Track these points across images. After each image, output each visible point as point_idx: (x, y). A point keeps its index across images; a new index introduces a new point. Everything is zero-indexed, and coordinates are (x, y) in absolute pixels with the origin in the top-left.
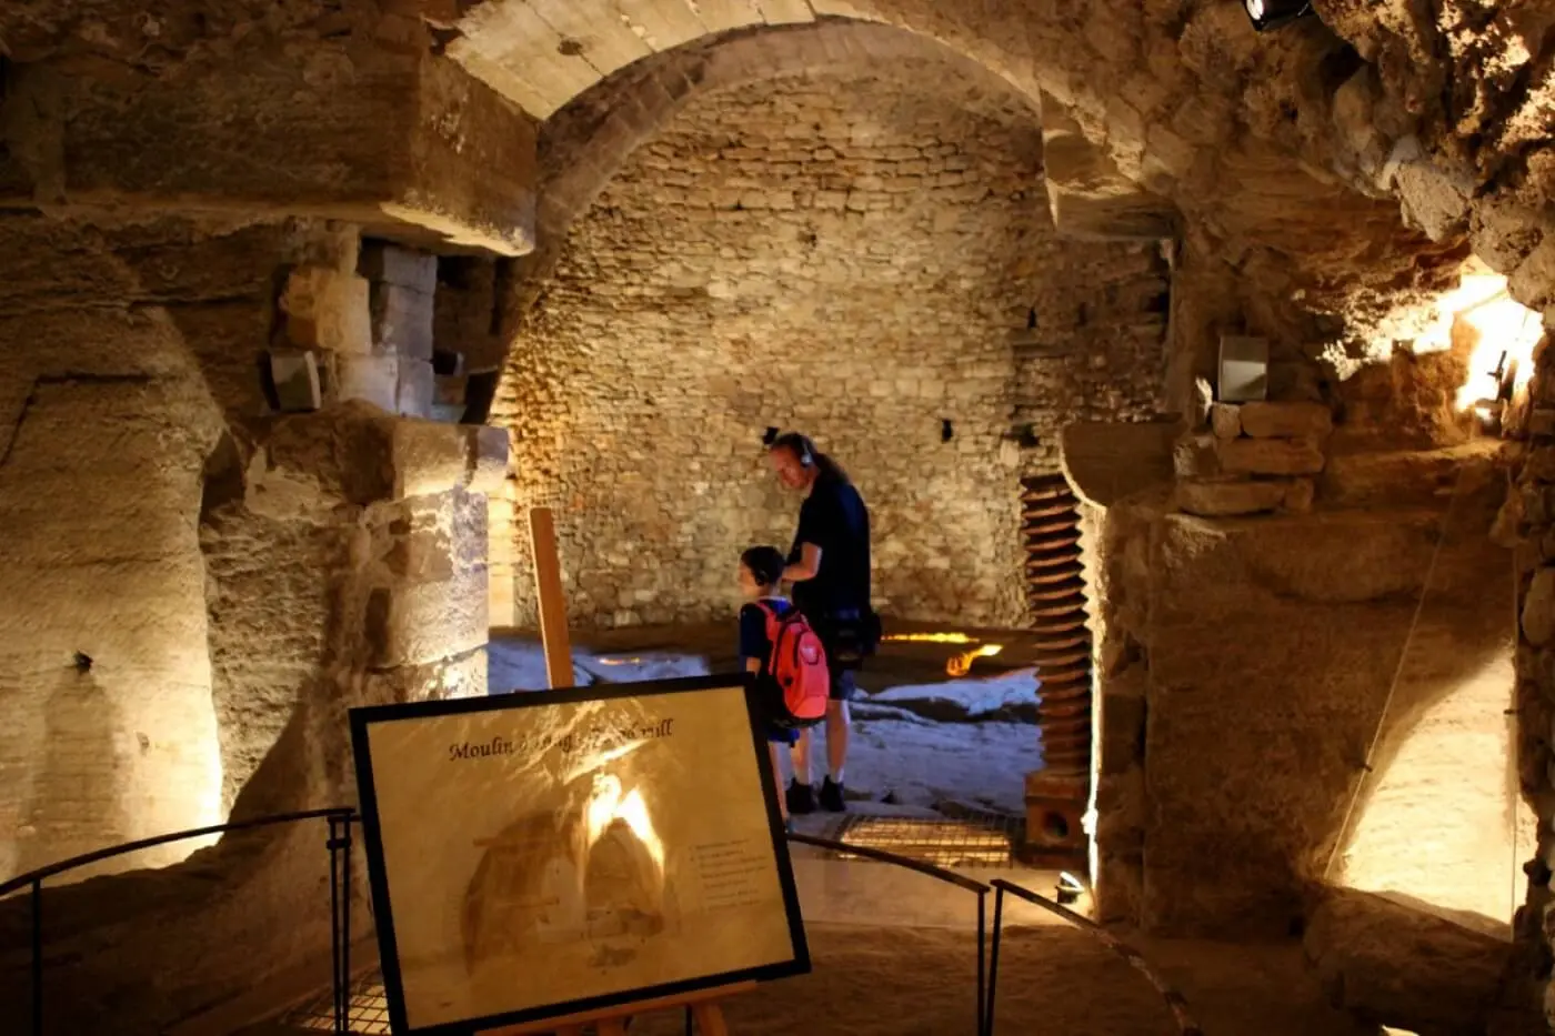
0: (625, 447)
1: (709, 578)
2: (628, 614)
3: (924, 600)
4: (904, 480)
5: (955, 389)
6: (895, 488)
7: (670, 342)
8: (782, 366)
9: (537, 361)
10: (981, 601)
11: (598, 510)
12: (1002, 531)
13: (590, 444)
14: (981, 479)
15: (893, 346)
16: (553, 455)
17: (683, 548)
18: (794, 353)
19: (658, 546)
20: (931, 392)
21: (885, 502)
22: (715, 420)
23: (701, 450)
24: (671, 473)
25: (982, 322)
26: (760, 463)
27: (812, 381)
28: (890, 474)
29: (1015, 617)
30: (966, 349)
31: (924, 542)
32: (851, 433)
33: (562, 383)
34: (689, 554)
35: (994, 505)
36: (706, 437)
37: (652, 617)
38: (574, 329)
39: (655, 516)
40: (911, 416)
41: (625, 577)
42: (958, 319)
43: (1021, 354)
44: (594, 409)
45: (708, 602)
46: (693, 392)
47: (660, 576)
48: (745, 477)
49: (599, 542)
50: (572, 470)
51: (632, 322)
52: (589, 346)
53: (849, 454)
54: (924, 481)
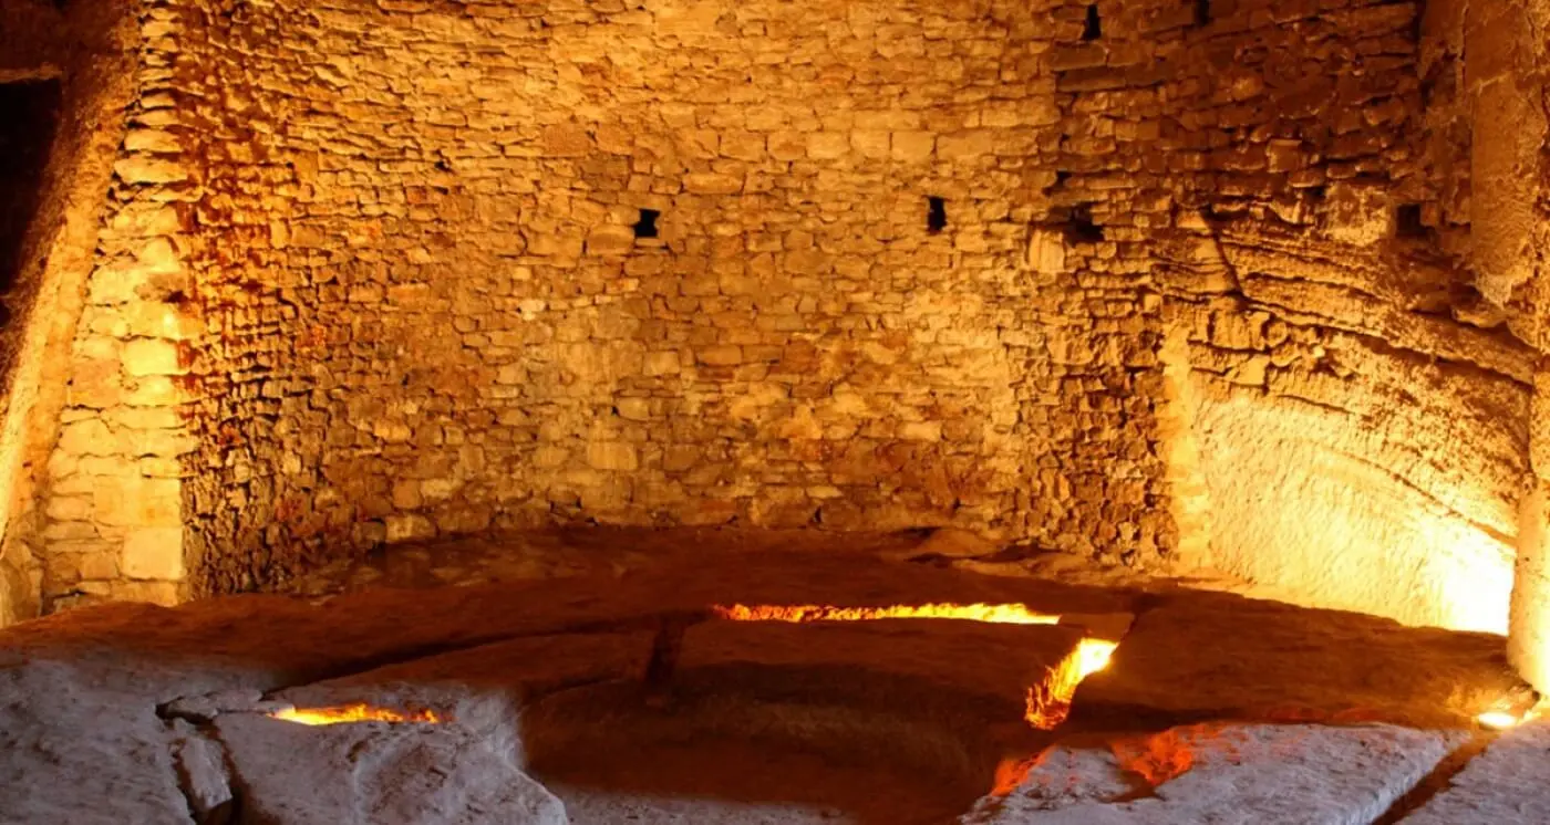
0: (401, 243)
1: (546, 456)
2: (410, 521)
3: (897, 491)
4: (865, 296)
5: (949, 147)
6: (850, 309)
7: (478, 67)
8: (665, 110)
9: (227, 90)
10: (992, 496)
11: (353, 348)
12: (1030, 381)
13: (337, 237)
14: (995, 295)
15: (847, 76)
16: (264, 258)
17: (504, 409)
18: (684, 88)
19: (460, 407)
20: (910, 151)
21: (834, 332)
22: (553, 197)
23: (532, 247)
24: (480, 284)
25: (999, 34)
26: (629, 269)
27: (712, 134)
28: (841, 285)
29: (1053, 525)
30: (972, 79)
31: (897, 396)
32: (777, 218)
33: (282, 131)
34: (513, 418)
35: (1018, 339)
36: (537, 225)
37: (449, 524)
38: (304, 37)
39: (454, 358)
40: (879, 190)
41: (404, 460)
42: (958, 30)
43: (1069, 87)
44: (345, 177)
45: (546, 495)
46: (518, 151)
47: (463, 455)
48: (604, 292)
49: (355, 405)
50: (305, 283)
51: (413, 32)
52: (330, 67)
53: (773, 254)
54: (898, 298)
